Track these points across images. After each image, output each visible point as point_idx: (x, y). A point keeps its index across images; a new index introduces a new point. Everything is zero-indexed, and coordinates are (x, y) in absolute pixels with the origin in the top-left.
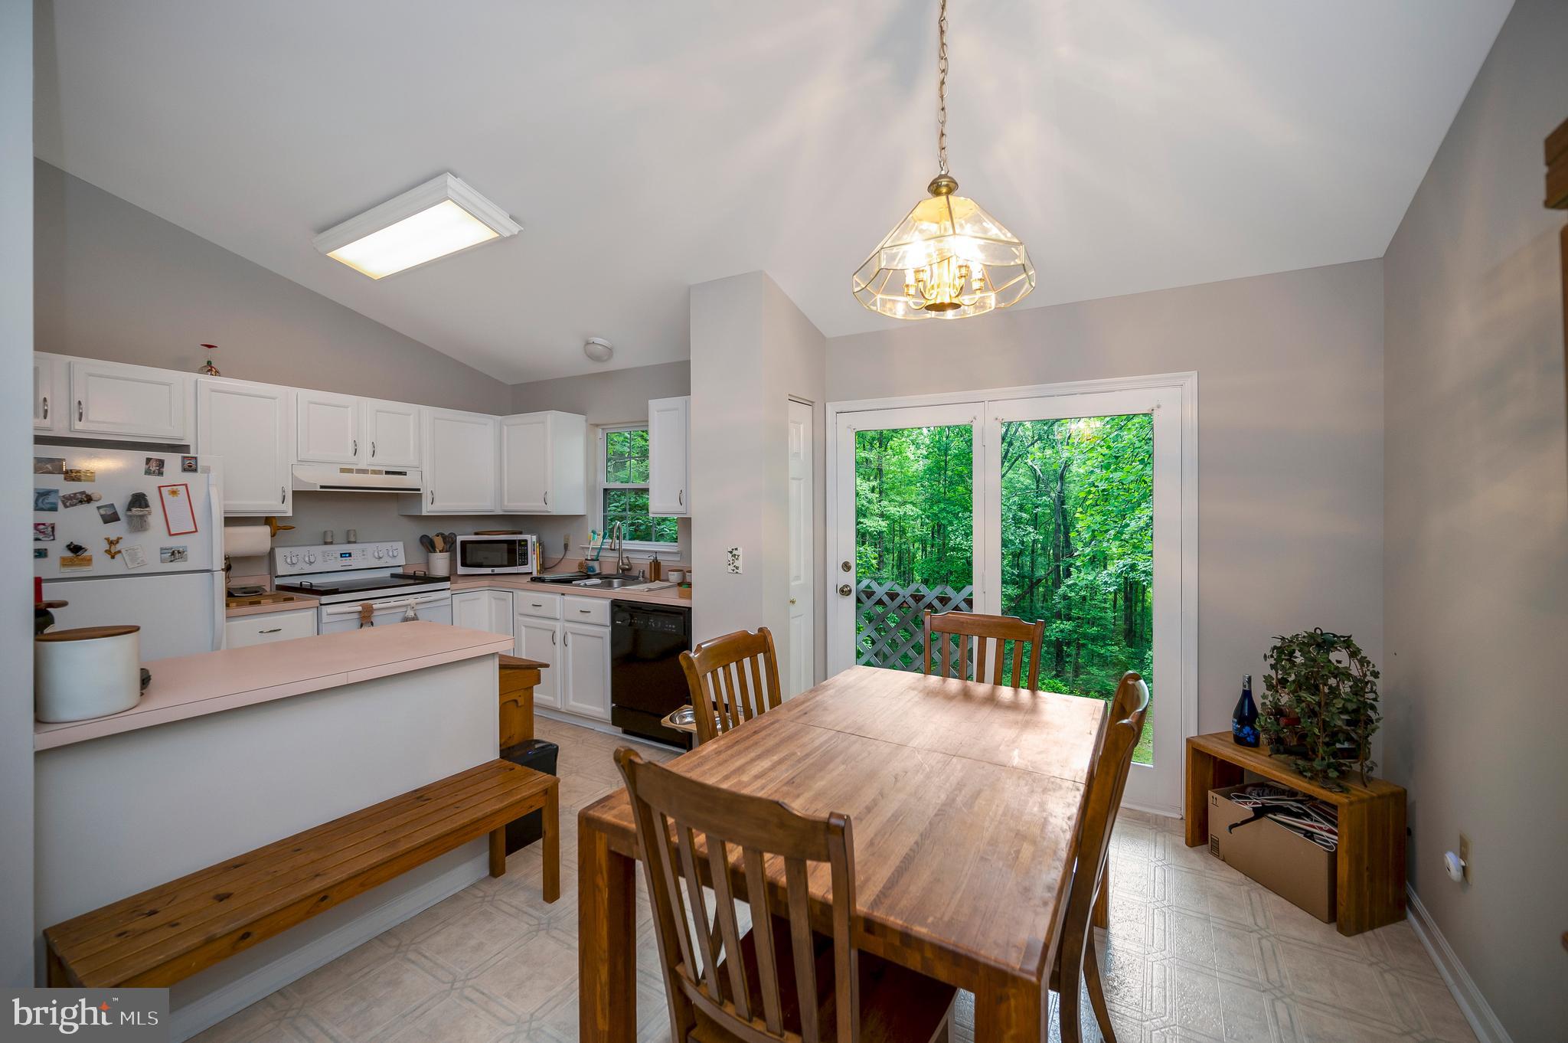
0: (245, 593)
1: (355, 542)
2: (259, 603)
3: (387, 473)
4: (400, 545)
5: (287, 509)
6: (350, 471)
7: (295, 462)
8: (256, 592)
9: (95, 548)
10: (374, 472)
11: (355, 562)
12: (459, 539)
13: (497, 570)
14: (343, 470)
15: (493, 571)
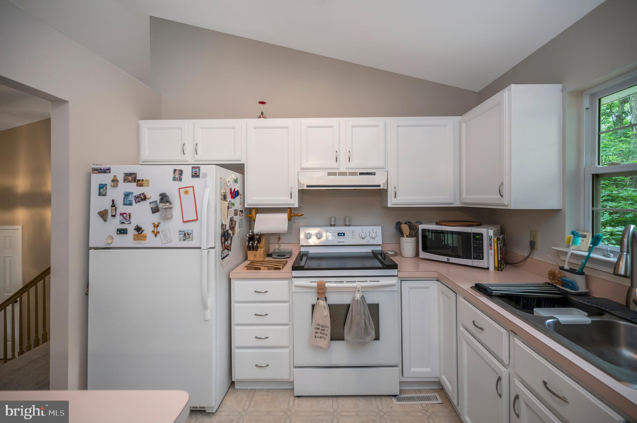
0: (278, 256)
1: (349, 225)
2: (259, 269)
3: (361, 174)
4: (378, 229)
5: (295, 202)
6: (334, 174)
7: (300, 170)
8: (284, 256)
9: (148, 230)
10: (352, 174)
11: (346, 240)
12: (421, 227)
13: (452, 260)
14: (329, 174)
15: (448, 259)
